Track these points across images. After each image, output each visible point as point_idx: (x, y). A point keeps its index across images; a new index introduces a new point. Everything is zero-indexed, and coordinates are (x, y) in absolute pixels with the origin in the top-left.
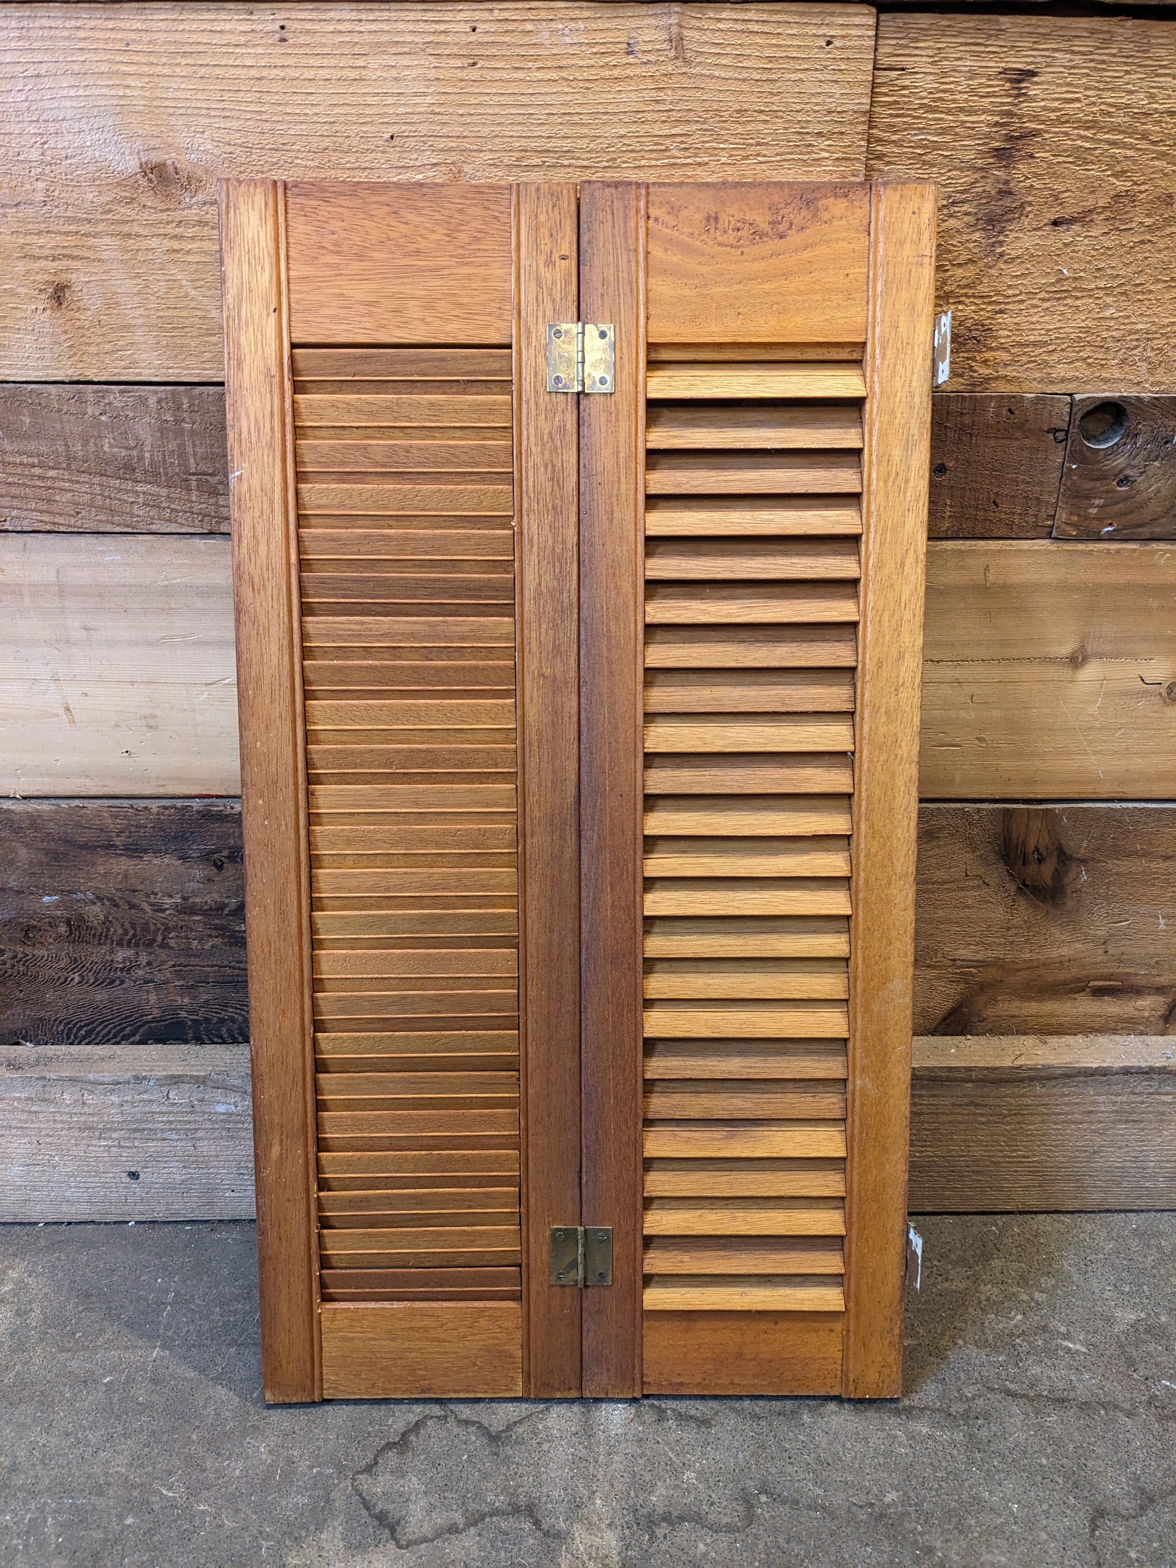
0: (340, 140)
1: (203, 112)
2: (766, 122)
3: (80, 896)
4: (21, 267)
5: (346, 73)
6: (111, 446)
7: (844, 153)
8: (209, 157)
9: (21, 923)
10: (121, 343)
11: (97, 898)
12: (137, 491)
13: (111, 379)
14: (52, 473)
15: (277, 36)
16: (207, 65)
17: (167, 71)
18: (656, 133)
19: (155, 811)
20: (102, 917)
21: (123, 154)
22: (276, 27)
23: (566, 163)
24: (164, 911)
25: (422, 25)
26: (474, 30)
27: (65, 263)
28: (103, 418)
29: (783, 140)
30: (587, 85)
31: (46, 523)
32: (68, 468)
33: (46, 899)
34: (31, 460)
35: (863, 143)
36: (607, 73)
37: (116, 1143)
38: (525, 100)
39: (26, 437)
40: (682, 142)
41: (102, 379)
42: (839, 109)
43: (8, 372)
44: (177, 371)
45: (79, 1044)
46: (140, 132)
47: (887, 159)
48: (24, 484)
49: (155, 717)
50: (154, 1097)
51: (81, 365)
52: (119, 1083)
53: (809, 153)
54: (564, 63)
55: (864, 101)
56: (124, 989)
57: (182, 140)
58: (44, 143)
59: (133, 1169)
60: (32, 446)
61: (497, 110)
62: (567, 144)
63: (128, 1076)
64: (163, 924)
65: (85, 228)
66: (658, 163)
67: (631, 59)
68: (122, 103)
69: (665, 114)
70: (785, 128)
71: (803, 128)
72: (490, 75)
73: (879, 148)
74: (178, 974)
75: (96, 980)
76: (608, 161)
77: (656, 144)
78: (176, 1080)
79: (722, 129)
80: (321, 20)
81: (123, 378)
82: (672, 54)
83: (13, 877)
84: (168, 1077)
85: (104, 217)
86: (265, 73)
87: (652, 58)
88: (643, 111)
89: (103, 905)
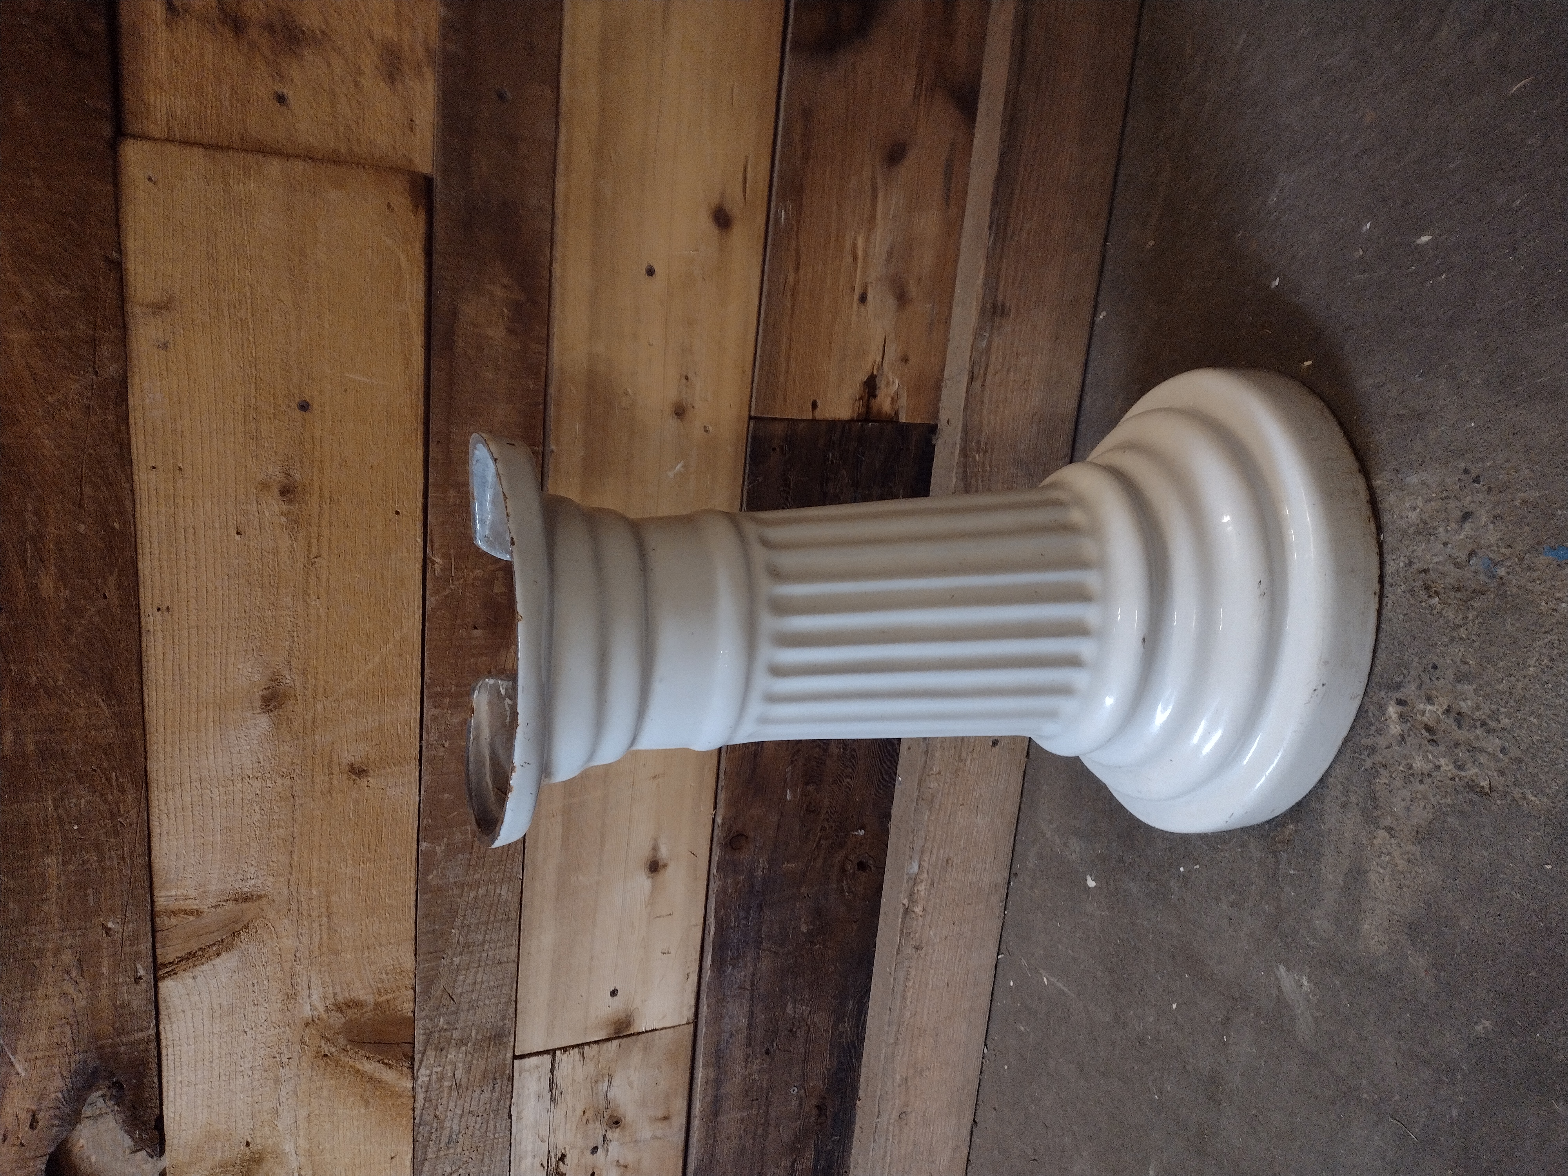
0: (241, 571)
1: (223, 668)
4: (337, 796)
5: (191, 565)
8: (256, 665)
9: (804, 815)
10: (392, 732)
13: (418, 739)
15: (166, 613)
16: (189, 664)
17: (194, 692)
18: (228, 328)
21: (255, 724)
22: (158, 614)
25: (152, 507)
26: (154, 468)
27: (335, 766)
28: (446, 745)
29: (230, 222)
30: (192, 382)
33: (788, 798)
36: (183, 366)
37: (970, 754)
38: (205, 430)
39: (458, 797)
40: (234, 307)
41: (418, 744)
42: (204, 172)
44: (413, 694)
45: (895, 781)
46: (239, 712)
51: (408, 759)
52: (927, 750)
53: (238, 198)
54: (175, 399)
55: (196, 151)
57: (245, 683)
58: (249, 777)
59: (990, 744)
61: (214, 453)
62: (238, 399)
65: (309, 752)
66: (250, 326)
67: (170, 345)
69: (213, 320)
70: (221, 220)
72: (188, 457)
73: (233, 138)
76: (250, 367)
77: (236, 327)
81: (418, 731)
82: (165, 312)
83: (770, 818)
85: (301, 739)
86: (194, 624)
87: (169, 329)
88: (212, 337)
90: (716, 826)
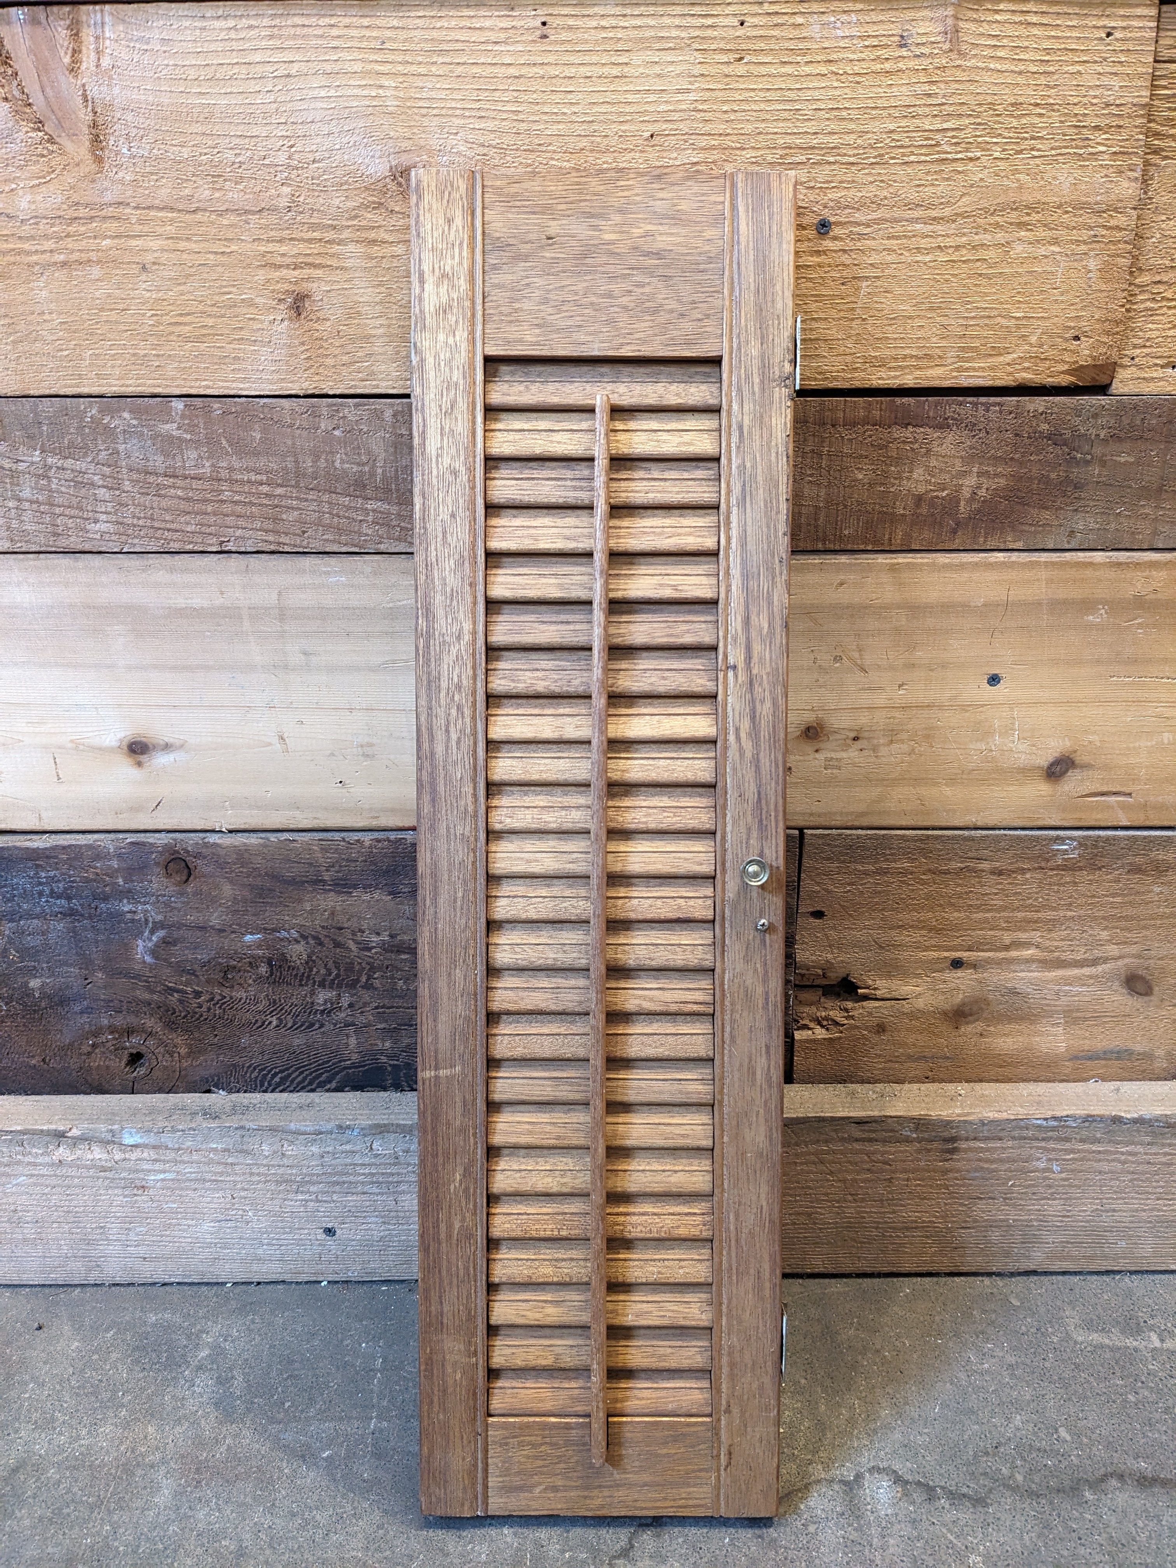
0: (599, 139)
1: (458, 112)
2: (1041, 115)
3: (284, 934)
4: (261, 275)
5: (606, 70)
6: (343, 462)
7: (1121, 147)
8: (462, 159)
9: (220, 964)
10: (359, 354)
11: (302, 936)
12: (366, 509)
13: (347, 392)
14: (279, 491)
15: (538, 33)
16: (464, 64)
17: (422, 70)
18: (927, 127)
19: (367, 844)
20: (305, 957)
21: (373, 157)
22: (538, 23)
23: (832, 159)
24: (369, 949)
25: (689, 19)
26: (742, 24)
27: (307, 272)
28: (336, 433)
29: (1059, 134)
30: (857, 79)
31: (271, 543)
32: (297, 486)
33: (248, 938)
34: (259, 477)
35: (1141, 137)
36: (879, 66)
37: (313, 1197)
38: (792, 95)
39: (256, 454)
40: (953, 137)
41: (338, 392)
42: (1118, 102)
43: (242, 386)
45: (272, 1091)
46: (392, 134)
47: (1164, 154)
48: (250, 502)
49: (370, 745)
50: (358, 1148)
51: (317, 378)
52: (321, 1133)
53: (1085, 147)
54: (834, 56)
55: (1144, 93)
56: (324, 1033)
57: (434, 143)
58: (292, 146)
59: (329, 1226)
60: (262, 462)
61: (763, 106)
62: (834, 140)
63: (330, 1126)
64: (368, 963)
65: (330, 235)
66: (928, 159)
67: (904, 52)
68: (374, 103)
69: (937, 108)
70: (1061, 122)
71: (1079, 121)
72: (756, 70)
73: (1156, 142)
74: (381, 1017)
75: (295, 1023)
76: (875, 157)
77: (927, 139)
78: (381, 1130)
79: (996, 122)
80: (584, 16)
81: (359, 391)
82: (947, 46)
83: (215, 914)
84: (371, 1127)
85: (350, 223)
86: (524, 71)
87: (926, 50)
88: (915, 106)
89: (307, 943)
90: (201, 835)
